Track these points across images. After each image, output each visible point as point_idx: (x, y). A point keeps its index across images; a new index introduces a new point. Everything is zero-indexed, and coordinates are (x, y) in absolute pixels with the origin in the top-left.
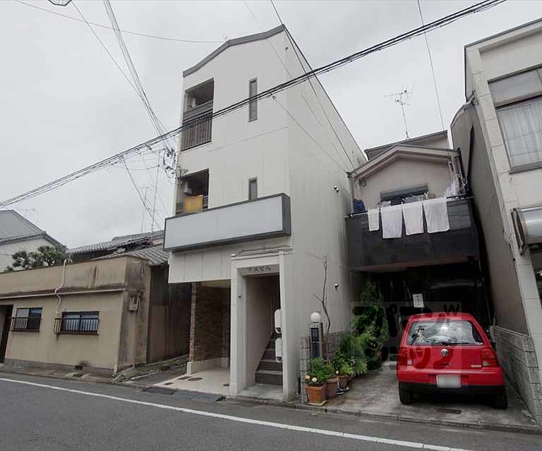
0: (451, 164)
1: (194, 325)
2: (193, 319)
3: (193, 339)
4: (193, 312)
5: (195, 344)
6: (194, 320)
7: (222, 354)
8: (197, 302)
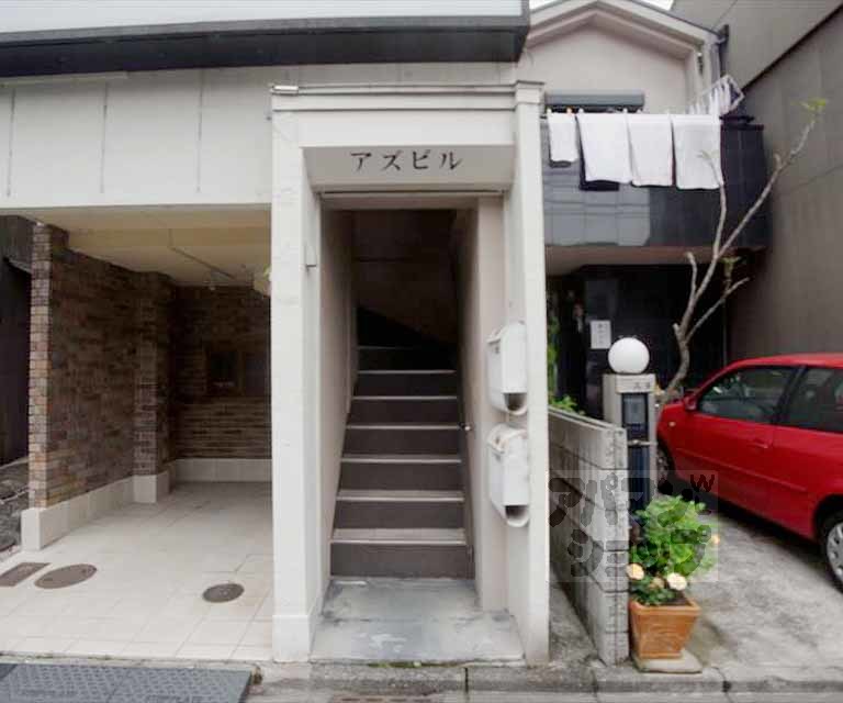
0: (700, 59)
1: (43, 383)
2: (38, 363)
3: (44, 429)
4: (38, 337)
5: (51, 447)
6: (44, 364)
7: (134, 465)
8: (54, 303)
